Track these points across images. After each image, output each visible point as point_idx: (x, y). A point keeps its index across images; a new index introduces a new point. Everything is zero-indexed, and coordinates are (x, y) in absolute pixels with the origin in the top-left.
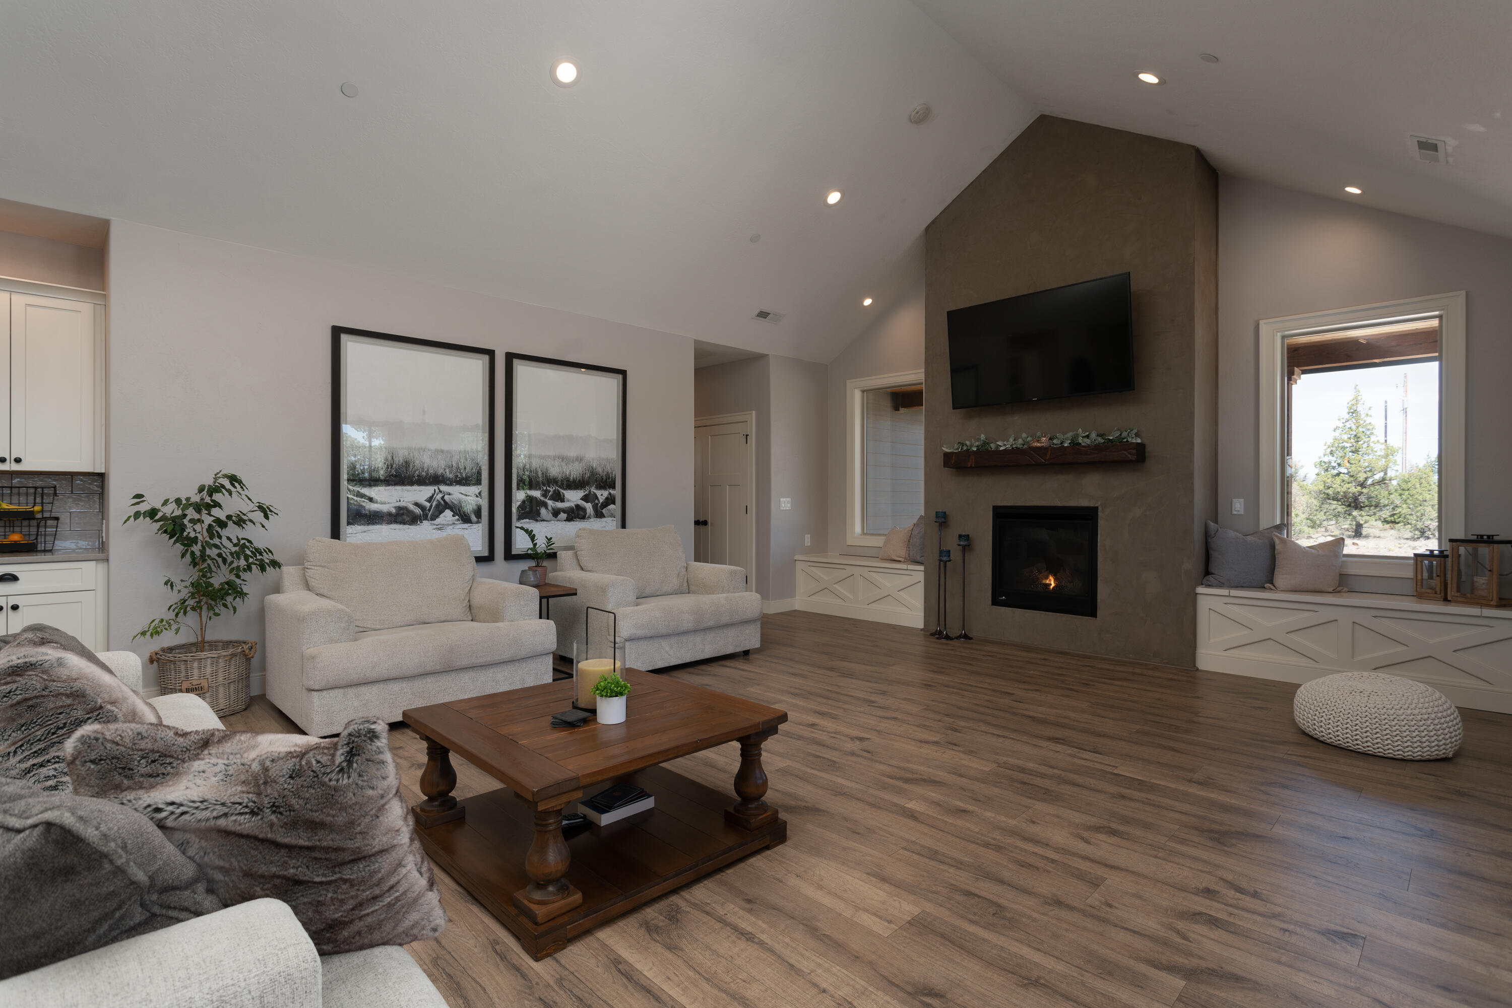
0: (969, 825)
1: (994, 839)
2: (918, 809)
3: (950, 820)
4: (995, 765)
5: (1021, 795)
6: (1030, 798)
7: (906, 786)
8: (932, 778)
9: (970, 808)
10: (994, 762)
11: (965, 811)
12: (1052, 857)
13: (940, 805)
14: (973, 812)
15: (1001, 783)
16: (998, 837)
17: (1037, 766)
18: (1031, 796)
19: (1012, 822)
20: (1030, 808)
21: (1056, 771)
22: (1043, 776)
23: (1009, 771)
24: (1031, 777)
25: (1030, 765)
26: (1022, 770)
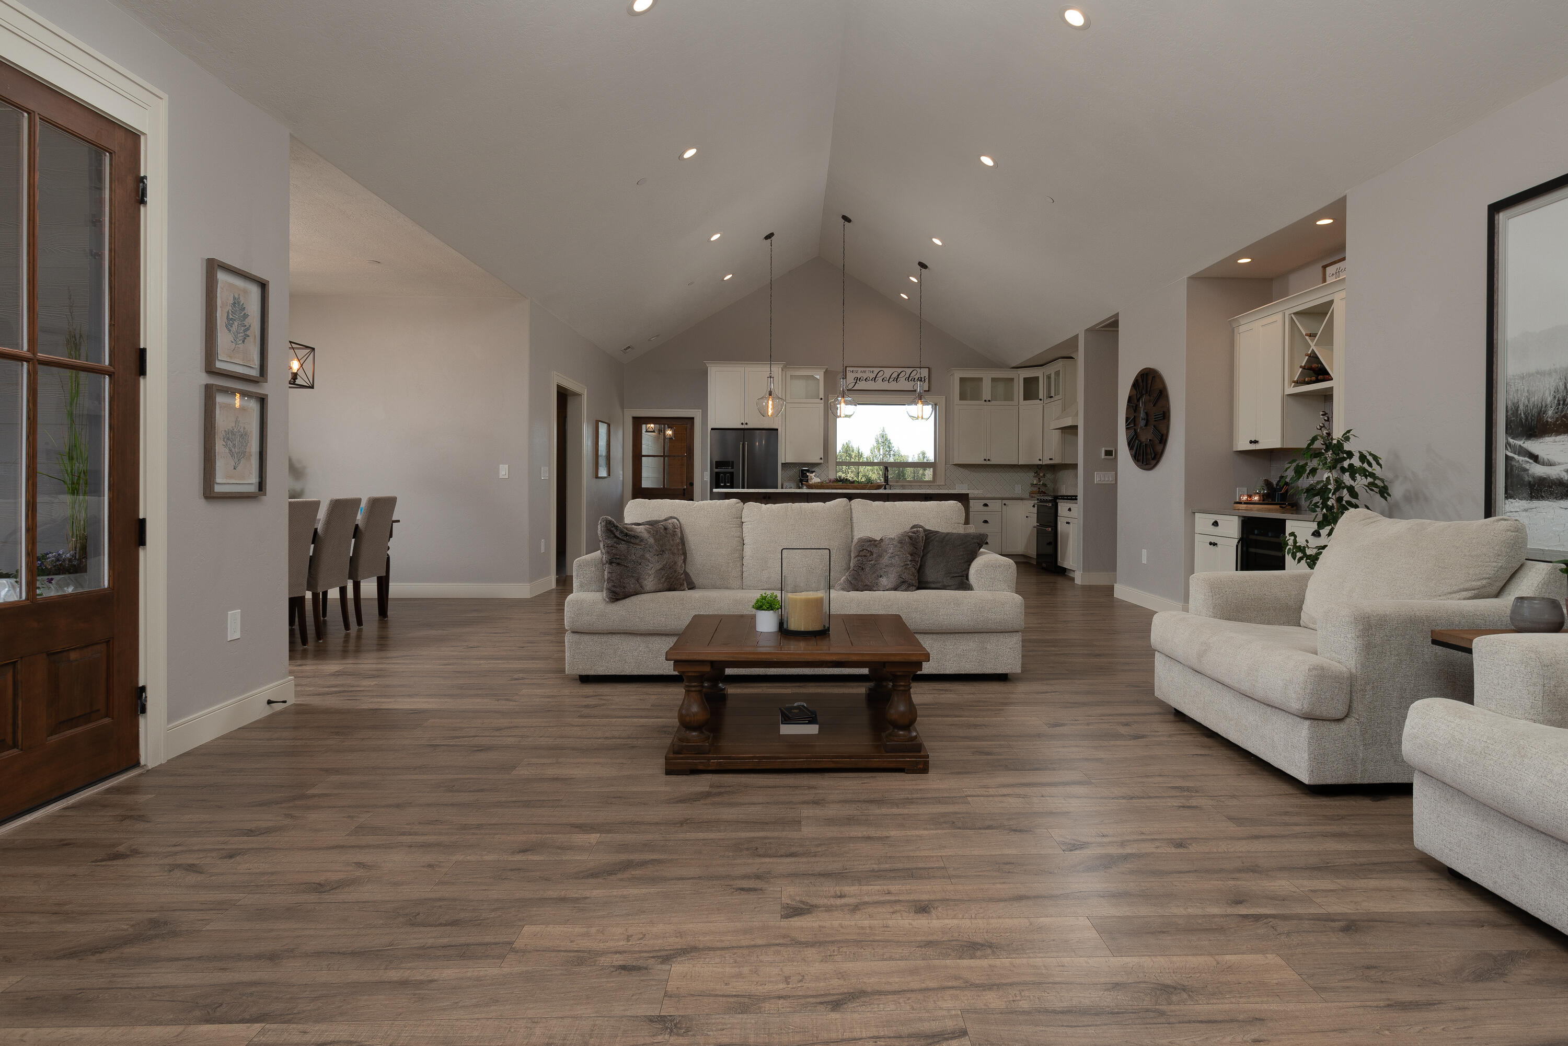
0: (509, 838)
1: (474, 834)
2: (581, 836)
3: (534, 837)
4: (519, 944)
5: (455, 900)
6: (440, 899)
7: (624, 857)
8: (600, 880)
9: (519, 857)
10: (524, 952)
11: (524, 851)
12: (405, 837)
13: (559, 848)
14: (513, 853)
15: (493, 910)
16: (470, 837)
17: (436, 975)
18: (438, 904)
19: (459, 857)
20: (437, 884)
21: (394, 975)
22: (423, 953)
23: (488, 939)
24: (445, 941)
25: (449, 973)
26: (464, 953)
